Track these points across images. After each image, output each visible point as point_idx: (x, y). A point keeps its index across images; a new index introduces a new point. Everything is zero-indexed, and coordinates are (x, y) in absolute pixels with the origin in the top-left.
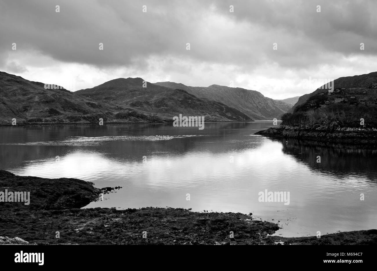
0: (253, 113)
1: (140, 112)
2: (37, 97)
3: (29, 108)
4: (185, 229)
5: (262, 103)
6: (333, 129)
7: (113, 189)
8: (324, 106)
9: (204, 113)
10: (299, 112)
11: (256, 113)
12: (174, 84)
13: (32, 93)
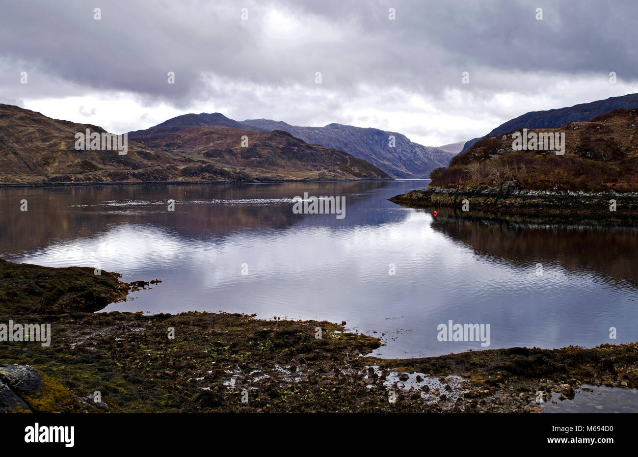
0: (394, 167)
1: (218, 166)
2: (63, 143)
3: (51, 161)
4: (234, 345)
5: (407, 152)
6: (508, 193)
7: (147, 283)
8: (496, 157)
9: (317, 167)
10: (456, 167)
11: (398, 167)
12: (271, 122)
13: (56, 137)
